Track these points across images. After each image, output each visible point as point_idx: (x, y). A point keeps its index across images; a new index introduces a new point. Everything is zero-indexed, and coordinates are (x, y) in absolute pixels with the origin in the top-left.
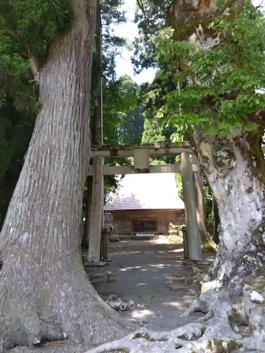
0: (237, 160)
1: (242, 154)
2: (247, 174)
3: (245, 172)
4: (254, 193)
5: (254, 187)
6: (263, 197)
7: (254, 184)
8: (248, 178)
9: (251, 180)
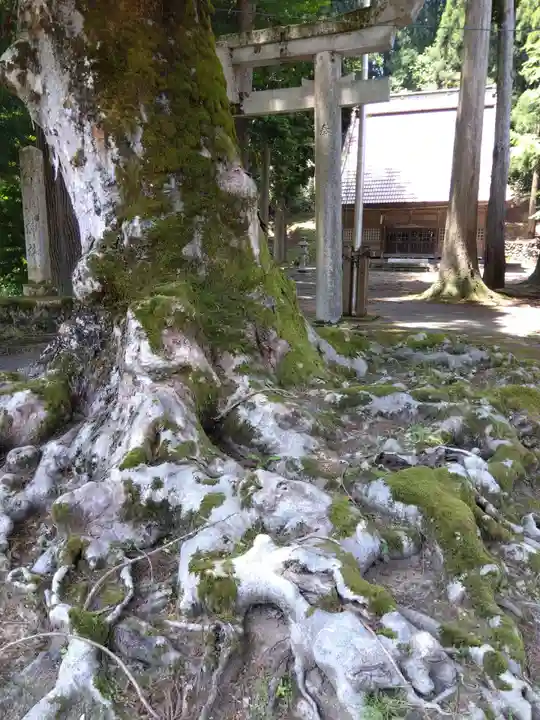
0: (43, 73)
1: (59, 51)
2: (69, 112)
3: (65, 106)
4: (90, 166)
5: (88, 150)
6: (114, 178)
7: (88, 140)
8: (73, 123)
9: (81, 127)
